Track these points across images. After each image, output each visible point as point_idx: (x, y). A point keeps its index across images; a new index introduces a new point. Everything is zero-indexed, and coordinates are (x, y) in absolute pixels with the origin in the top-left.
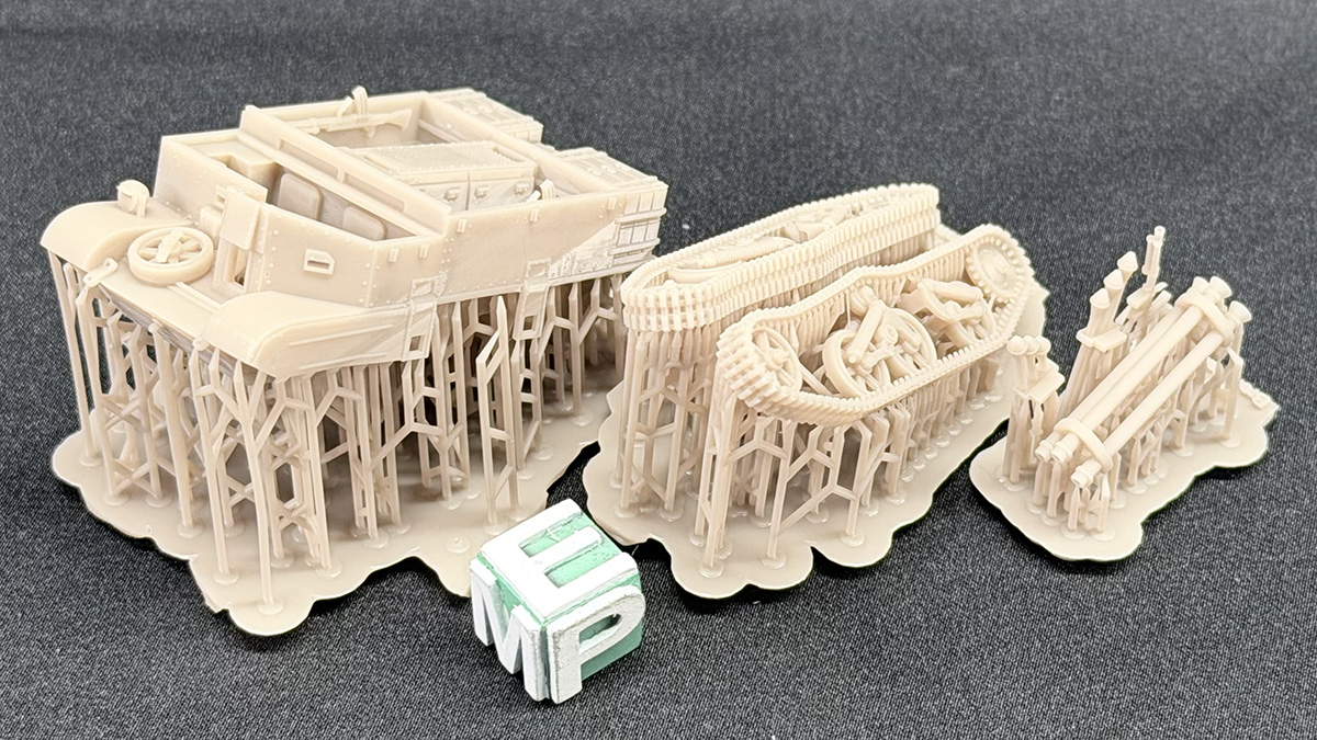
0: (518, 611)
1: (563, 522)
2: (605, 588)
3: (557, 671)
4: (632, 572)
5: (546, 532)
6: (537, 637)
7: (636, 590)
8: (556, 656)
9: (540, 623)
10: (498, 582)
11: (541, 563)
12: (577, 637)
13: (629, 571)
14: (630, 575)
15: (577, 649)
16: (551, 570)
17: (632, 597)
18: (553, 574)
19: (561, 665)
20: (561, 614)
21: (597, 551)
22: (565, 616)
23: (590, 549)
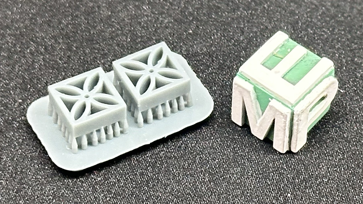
0: (273, 103)
1: (280, 46)
3: (297, 134)
4: (331, 68)
5: (273, 53)
6: (289, 116)
7: (333, 78)
8: (298, 126)
9: (289, 108)
10: (255, 89)
11: (279, 72)
14: (330, 70)
17: (333, 83)
18: (287, 77)
21: (306, 59)
22: (302, 101)
23: (302, 59)
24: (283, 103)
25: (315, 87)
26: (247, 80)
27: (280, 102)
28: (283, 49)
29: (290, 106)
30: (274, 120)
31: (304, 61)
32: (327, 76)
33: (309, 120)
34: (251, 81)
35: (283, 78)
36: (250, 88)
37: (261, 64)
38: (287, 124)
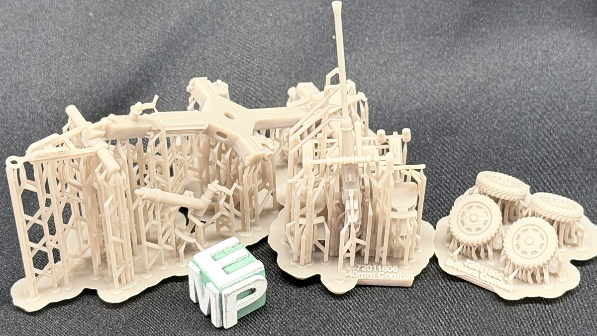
1: (231, 246)
2: (249, 276)
3: (226, 313)
5: (223, 250)
6: (218, 296)
7: (263, 277)
8: (226, 305)
10: (201, 272)
11: (221, 264)
12: (236, 297)
14: (260, 270)
16: (225, 267)
17: (261, 280)
19: (228, 310)
22: (230, 287)
23: (243, 258)
24: (215, 286)
25: (244, 279)
26: (197, 265)
27: (214, 284)
28: (233, 249)
29: (220, 289)
30: (210, 299)
31: (245, 260)
32: (257, 274)
33: (237, 304)
34: (200, 266)
35: (223, 269)
36: (198, 271)
37: (211, 256)
38: (218, 303)
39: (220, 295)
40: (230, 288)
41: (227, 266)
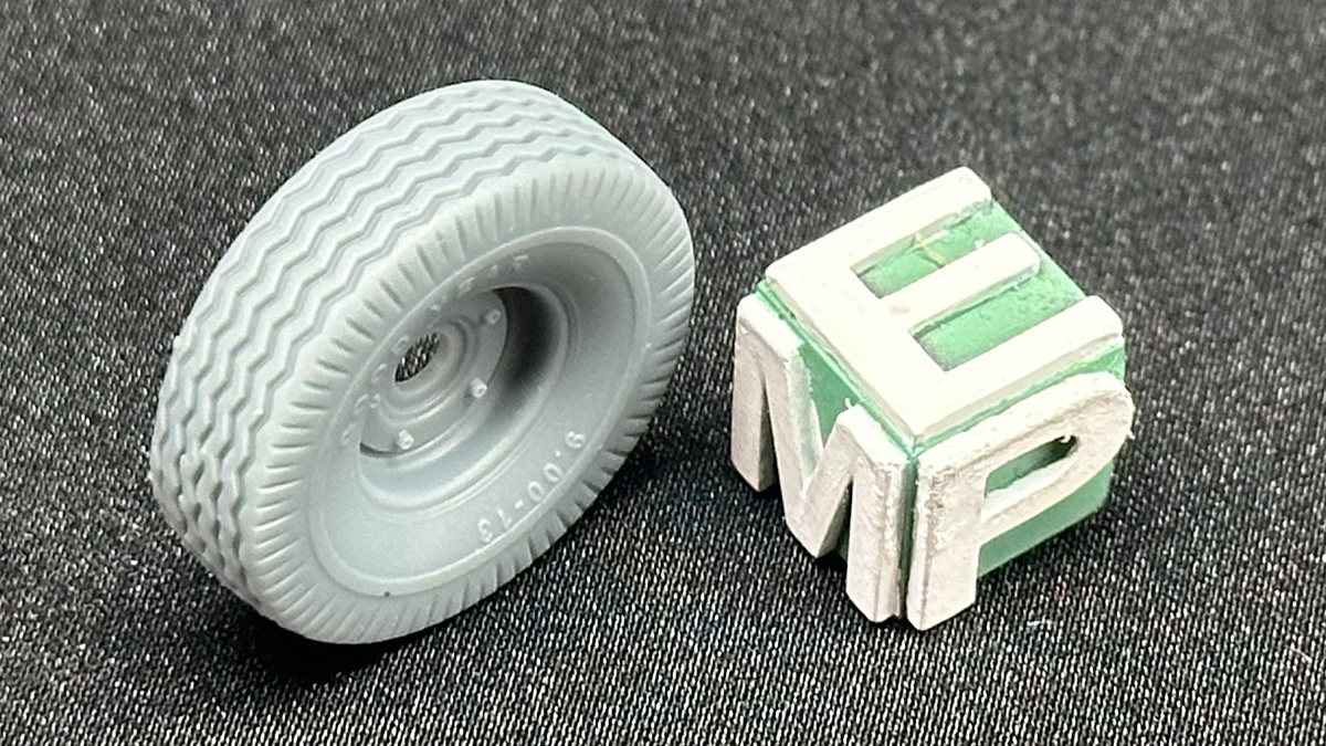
1: (950, 221)
2: (1051, 376)
3: (929, 557)
4: (1111, 342)
5: (913, 242)
6: (897, 479)
7: (1113, 383)
8: (932, 526)
9: (906, 451)
10: (806, 352)
11: (905, 312)
12: (982, 485)
13: (1105, 338)
14: (1105, 349)
15: (979, 511)
16: (928, 329)
17: (1105, 399)
18: (933, 338)
19: (939, 546)
20: (953, 431)
21: (1028, 289)
23: (1014, 284)
24: (884, 427)
25: (1024, 397)
26: (787, 315)
27: (877, 418)
28: (959, 233)
29: (909, 442)
30: (850, 487)
31: (1022, 292)
32: (1089, 369)
33: (986, 514)
34: (798, 322)
35: (917, 337)
36: (786, 344)
37: (852, 268)
38: (892, 512)
39: (912, 477)
40: (960, 437)
41: (938, 325)
